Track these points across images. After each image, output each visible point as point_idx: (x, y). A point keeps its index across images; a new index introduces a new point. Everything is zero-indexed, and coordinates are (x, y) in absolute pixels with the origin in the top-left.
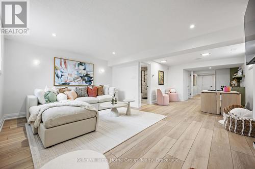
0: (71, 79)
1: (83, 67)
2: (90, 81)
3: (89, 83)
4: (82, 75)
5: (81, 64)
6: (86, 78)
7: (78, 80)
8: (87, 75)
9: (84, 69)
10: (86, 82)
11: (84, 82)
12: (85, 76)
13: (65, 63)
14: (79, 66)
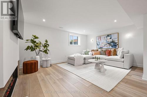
0: (103, 45)
1: (110, 37)
2: (115, 46)
3: (114, 47)
4: (109, 42)
5: (108, 36)
6: (112, 44)
7: (107, 45)
8: (113, 42)
9: (111, 38)
10: (112, 47)
11: (111, 46)
12: (111, 43)
13: (100, 38)
14: (107, 37)
